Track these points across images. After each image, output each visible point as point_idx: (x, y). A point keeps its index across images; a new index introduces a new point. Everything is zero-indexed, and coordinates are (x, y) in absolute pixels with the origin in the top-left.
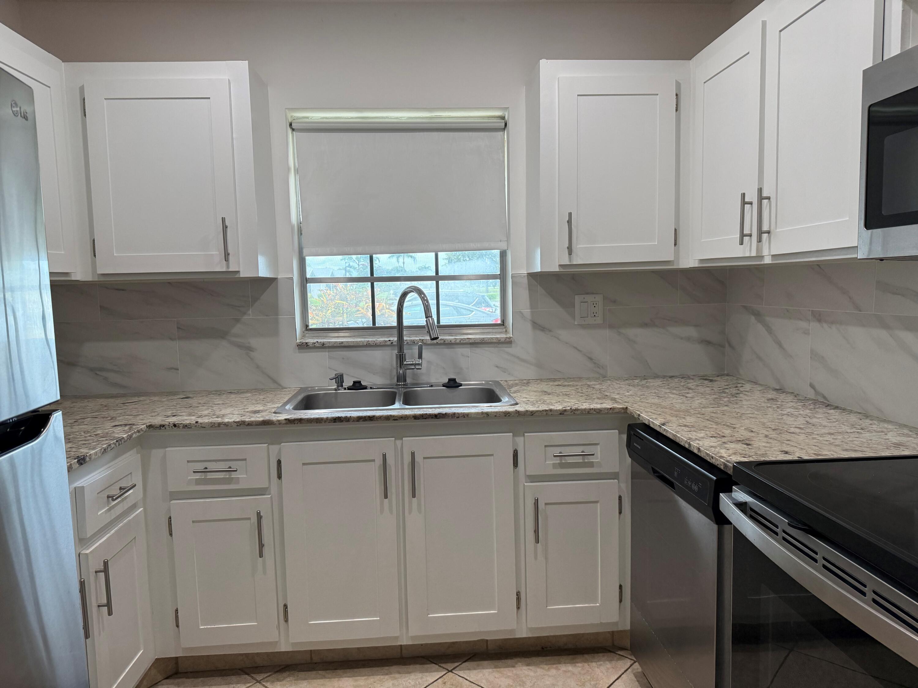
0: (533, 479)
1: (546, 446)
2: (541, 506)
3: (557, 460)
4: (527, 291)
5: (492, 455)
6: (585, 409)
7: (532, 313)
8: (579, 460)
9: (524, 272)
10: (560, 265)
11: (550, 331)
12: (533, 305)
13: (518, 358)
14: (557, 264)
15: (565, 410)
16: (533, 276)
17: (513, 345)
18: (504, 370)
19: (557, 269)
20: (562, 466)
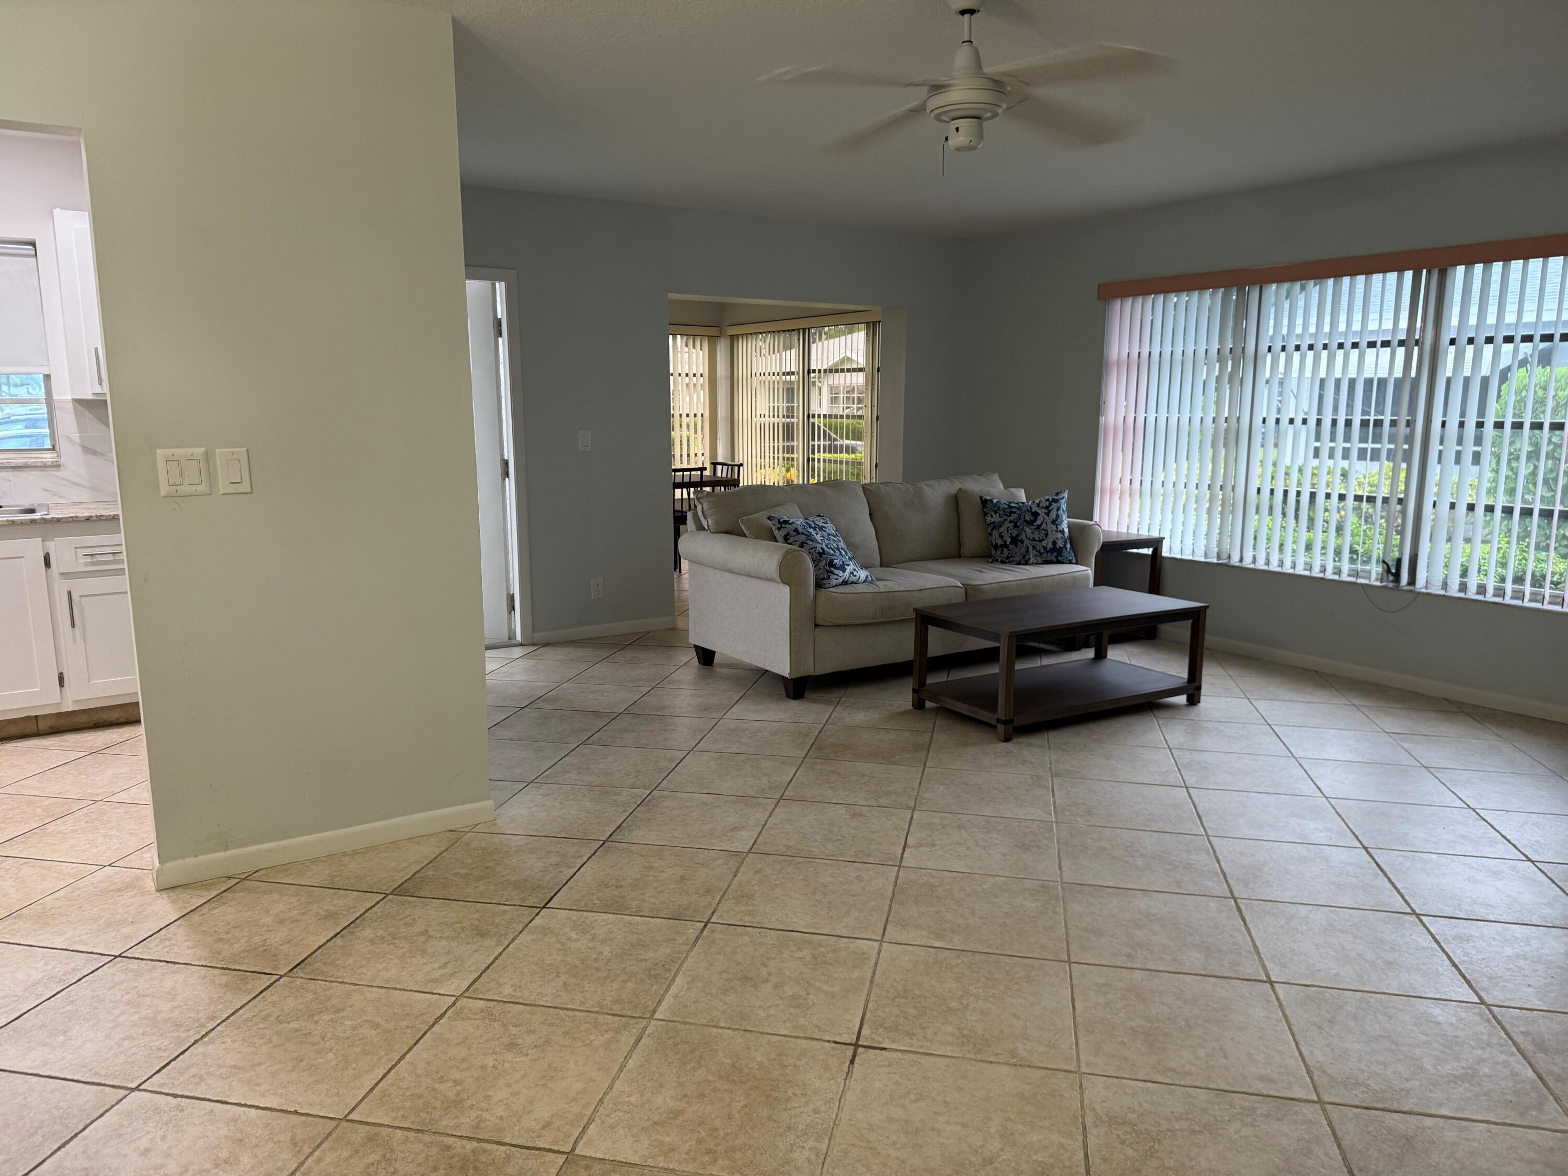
0: (64, 575)
1: (76, 548)
2: (75, 598)
3: (89, 559)
4: (74, 416)
5: (22, 557)
6: (110, 515)
7: (81, 438)
8: (110, 558)
9: (69, 397)
10: (93, 394)
11: (103, 455)
12: (81, 431)
13: (69, 481)
14: (91, 392)
15: (91, 517)
16: (78, 402)
17: (62, 469)
18: (55, 494)
19: (91, 397)
20: (94, 564)
